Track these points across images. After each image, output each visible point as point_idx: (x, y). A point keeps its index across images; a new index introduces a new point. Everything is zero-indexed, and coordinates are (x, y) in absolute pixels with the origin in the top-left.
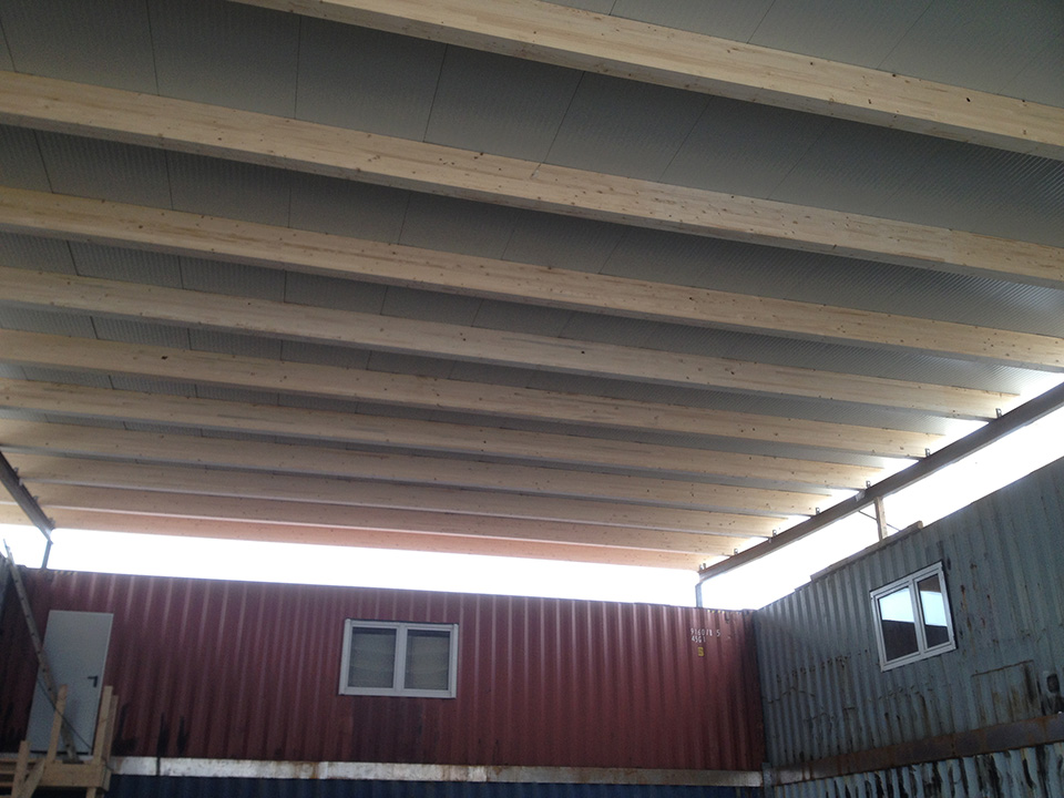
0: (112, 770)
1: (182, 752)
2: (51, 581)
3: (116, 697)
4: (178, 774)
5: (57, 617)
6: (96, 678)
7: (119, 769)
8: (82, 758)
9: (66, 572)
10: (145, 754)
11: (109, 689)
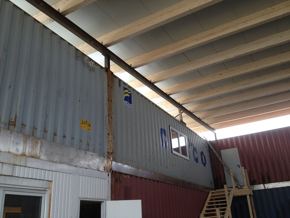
0: (252, 189)
1: (270, 182)
2: (218, 143)
3: (246, 170)
4: (271, 188)
5: (223, 152)
6: (239, 165)
7: (254, 189)
8: (243, 187)
9: (221, 140)
10: (260, 184)
11: (243, 168)
